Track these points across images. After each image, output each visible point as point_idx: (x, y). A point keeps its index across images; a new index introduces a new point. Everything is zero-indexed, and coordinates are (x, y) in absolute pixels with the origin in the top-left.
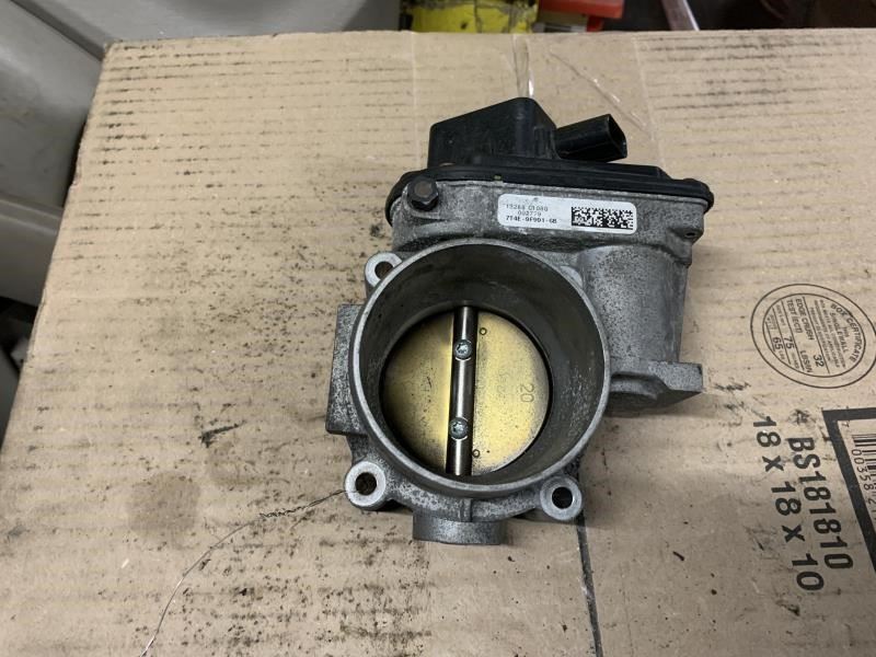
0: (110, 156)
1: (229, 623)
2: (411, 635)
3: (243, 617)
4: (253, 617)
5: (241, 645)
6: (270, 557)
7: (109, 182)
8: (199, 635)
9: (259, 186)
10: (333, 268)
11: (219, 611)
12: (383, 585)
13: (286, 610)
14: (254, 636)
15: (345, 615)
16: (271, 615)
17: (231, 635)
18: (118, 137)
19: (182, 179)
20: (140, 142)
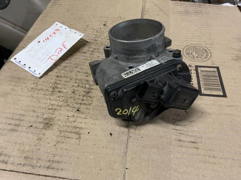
0: (53, 7)
1: (54, 80)
2: (92, 89)
3: (57, 80)
4: (59, 80)
5: (55, 84)
6: (66, 72)
7: (52, 11)
8: (47, 81)
9: (82, 15)
10: (94, 29)
11: (53, 78)
12: (89, 80)
13: (67, 80)
14: (59, 83)
15: (79, 83)
16: (63, 81)
17: (54, 82)
18: (56, 4)
19: (67, 12)
20: (60, 5)
